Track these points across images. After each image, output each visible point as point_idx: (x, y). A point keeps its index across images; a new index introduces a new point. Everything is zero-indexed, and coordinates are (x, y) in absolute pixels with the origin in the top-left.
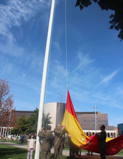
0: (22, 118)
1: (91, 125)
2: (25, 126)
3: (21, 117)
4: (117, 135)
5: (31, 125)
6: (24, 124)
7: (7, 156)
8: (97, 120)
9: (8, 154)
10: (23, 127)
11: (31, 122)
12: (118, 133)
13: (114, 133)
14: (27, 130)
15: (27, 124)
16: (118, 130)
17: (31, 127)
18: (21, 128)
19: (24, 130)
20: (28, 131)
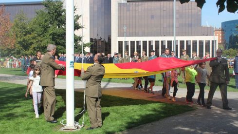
0: (18, 22)
1: (165, 26)
2: (26, 38)
3: (17, 19)
4: (219, 44)
5: (39, 35)
6: (25, 35)
7: (10, 105)
8: (178, 15)
9: (11, 102)
10: (24, 40)
11: (40, 30)
12: (222, 40)
13: (213, 41)
14: (32, 47)
15: (31, 34)
16: (222, 33)
17: (39, 38)
18: (20, 42)
19: (26, 46)
20: (34, 49)
